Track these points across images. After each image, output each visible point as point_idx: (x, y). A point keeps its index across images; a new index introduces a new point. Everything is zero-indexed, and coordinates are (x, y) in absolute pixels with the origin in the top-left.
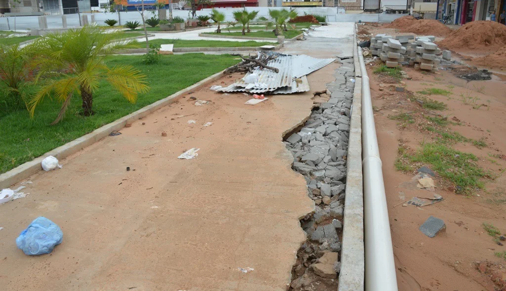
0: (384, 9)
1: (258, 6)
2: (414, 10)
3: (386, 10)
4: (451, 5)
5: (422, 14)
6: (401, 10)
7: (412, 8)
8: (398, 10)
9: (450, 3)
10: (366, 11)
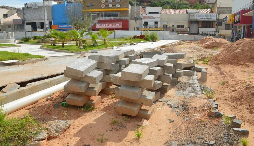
0: (201, 33)
1: (129, 30)
2: (219, 34)
3: (202, 34)
4: (239, 30)
5: (224, 36)
6: (211, 34)
7: (217, 33)
8: (209, 34)
9: (239, 29)
10: (190, 34)
